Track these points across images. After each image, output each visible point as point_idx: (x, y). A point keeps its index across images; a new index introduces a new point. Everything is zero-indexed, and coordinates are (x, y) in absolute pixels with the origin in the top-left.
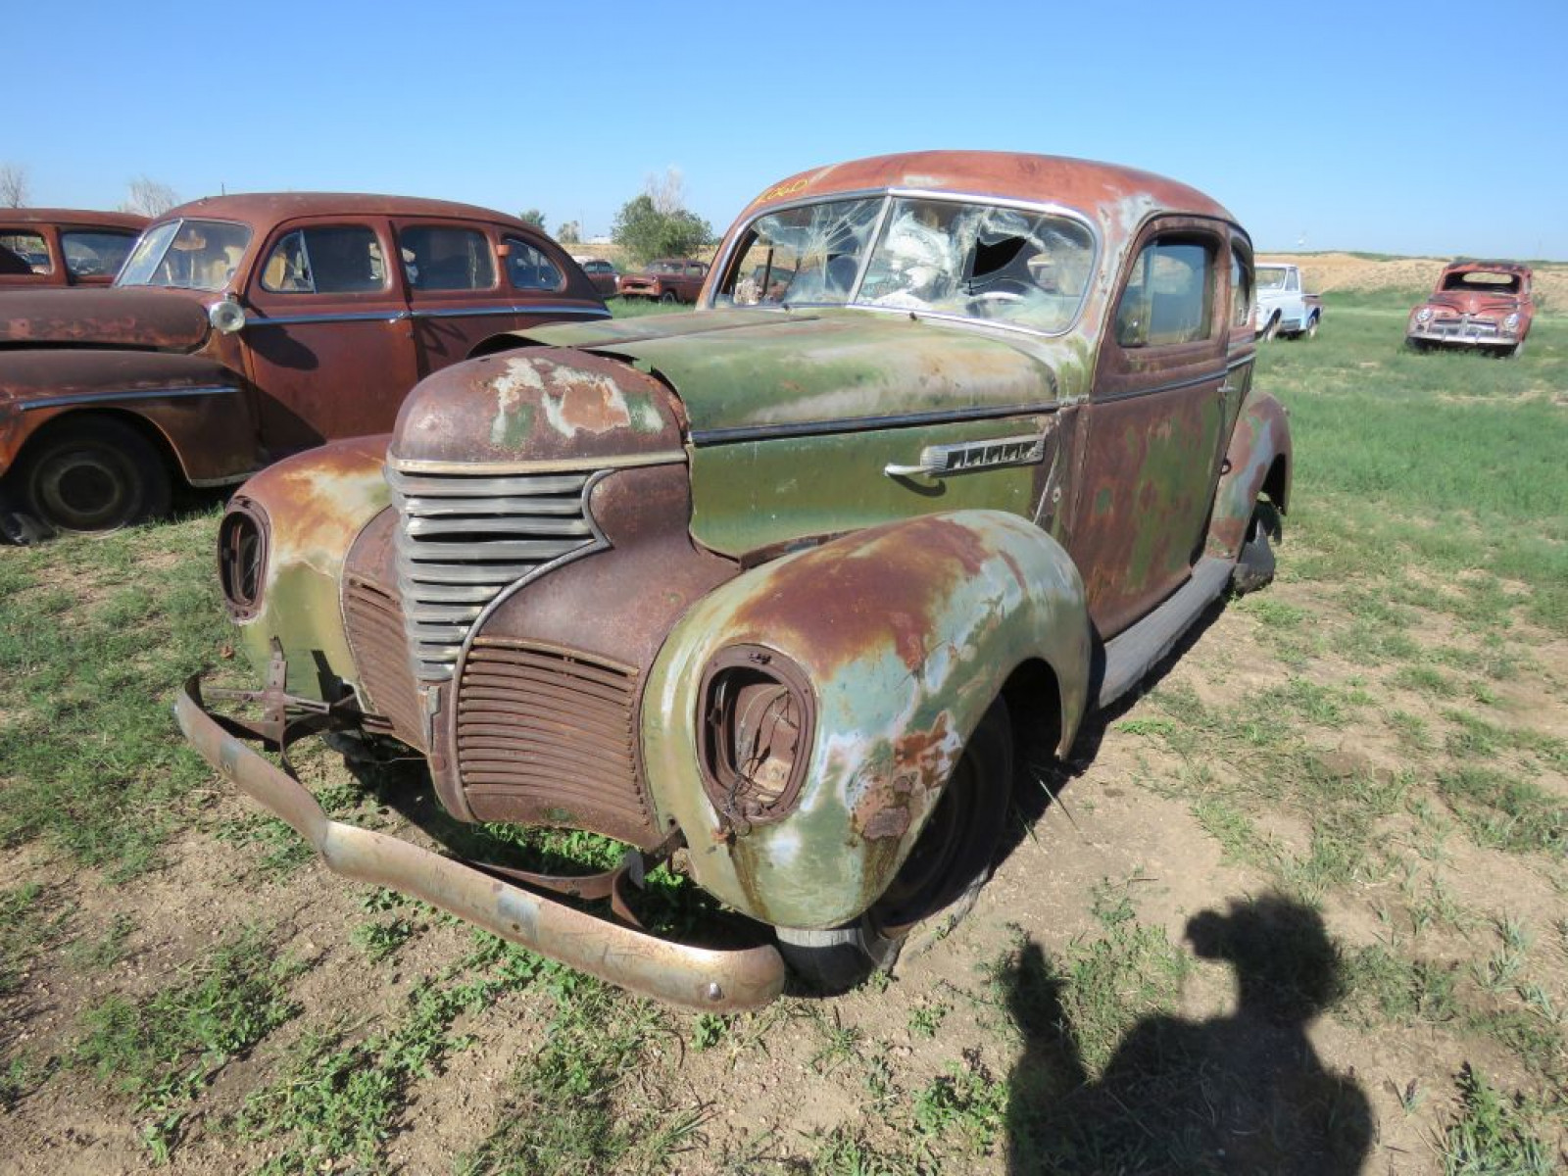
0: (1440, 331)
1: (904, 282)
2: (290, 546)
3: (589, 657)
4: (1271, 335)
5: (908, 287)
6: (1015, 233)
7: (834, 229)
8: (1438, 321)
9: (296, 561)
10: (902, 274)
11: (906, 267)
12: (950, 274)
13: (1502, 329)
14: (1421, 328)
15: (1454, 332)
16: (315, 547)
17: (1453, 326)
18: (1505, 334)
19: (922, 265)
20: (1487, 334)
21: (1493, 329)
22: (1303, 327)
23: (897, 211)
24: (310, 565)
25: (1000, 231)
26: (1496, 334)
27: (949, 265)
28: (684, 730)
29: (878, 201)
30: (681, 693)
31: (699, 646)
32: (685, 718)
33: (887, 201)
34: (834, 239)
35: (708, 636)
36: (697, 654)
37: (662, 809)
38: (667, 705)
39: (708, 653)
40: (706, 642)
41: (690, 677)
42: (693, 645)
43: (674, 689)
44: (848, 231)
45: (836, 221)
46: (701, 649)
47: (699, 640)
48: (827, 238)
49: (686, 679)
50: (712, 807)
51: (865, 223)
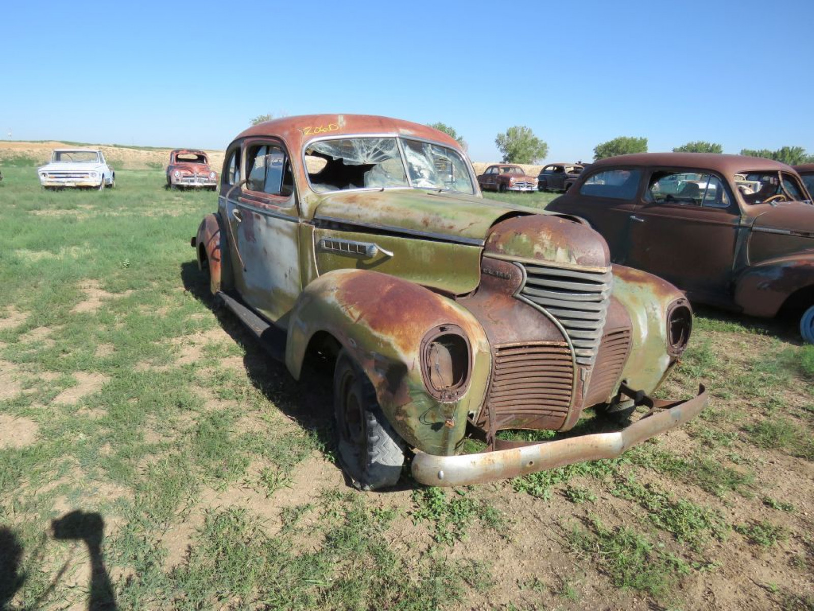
0: (186, 181)
1: (422, 177)
2: (474, 342)
4: (103, 187)
7: (372, 152)
8: (184, 177)
9: (478, 350)
10: (420, 173)
12: (434, 173)
13: (210, 179)
14: (178, 180)
15: (192, 181)
16: (477, 340)
17: (192, 179)
18: (212, 181)
19: (424, 169)
20: (205, 182)
21: (207, 179)
22: (111, 182)
23: (404, 145)
24: (481, 350)
25: (437, 155)
26: (208, 181)
28: (658, 338)
29: (390, 139)
30: (653, 327)
31: (650, 309)
32: (660, 333)
33: (398, 140)
34: (375, 156)
35: (653, 305)
36: (653, 312)
37: (621, 378)
38: (644, 333)
39: (664, 309)
40: (655, 307)
41: (656, 319)
42: (645, 311)
43: (646, 327)
44: (381, 153)
45: (371, 148)
46: (654, 309)
47: (646, 308)
48: (371, 156)
49: (654, 321)
50: (669, 357)
51: (391, 149)
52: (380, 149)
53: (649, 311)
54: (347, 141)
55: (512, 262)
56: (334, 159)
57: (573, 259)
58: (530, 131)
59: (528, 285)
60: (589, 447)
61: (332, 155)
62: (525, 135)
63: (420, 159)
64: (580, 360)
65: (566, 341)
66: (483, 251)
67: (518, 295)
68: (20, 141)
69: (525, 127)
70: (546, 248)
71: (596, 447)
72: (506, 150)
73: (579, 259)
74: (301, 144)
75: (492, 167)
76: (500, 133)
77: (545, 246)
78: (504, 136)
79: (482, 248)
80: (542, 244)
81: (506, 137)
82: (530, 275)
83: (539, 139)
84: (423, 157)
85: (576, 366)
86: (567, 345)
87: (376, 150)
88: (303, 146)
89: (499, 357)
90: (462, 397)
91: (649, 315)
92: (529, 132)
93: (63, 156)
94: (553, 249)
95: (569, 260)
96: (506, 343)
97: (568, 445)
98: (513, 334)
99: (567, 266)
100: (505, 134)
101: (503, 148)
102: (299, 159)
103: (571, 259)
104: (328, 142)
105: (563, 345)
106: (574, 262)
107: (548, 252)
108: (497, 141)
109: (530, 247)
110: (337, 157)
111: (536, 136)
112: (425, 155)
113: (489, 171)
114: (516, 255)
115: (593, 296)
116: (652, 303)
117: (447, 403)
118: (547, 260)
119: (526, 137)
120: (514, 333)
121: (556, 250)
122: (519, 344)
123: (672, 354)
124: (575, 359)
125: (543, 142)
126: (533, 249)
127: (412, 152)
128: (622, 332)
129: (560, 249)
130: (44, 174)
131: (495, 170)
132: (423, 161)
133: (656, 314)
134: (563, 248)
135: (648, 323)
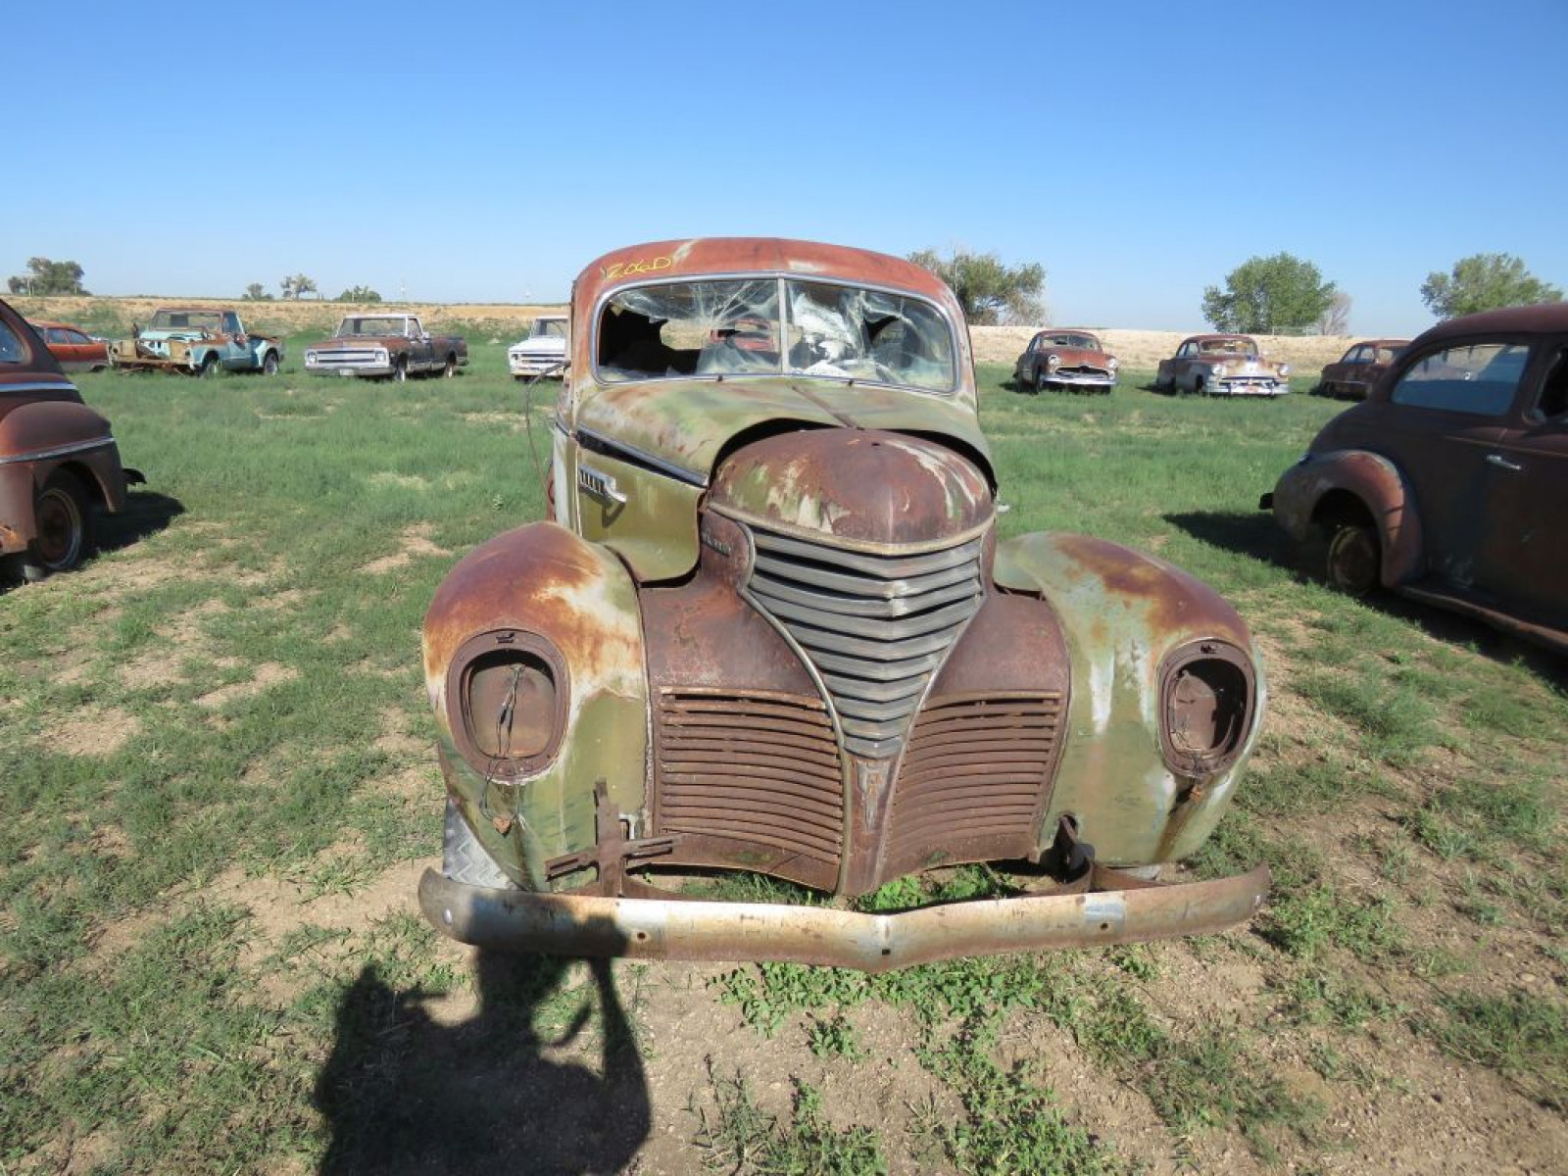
1: (821, 355)
2: (587, 673)
3: (1000, 695)
5: (827, 358)
6: (889, 313)
7: (726, 306)
9: (597, 690)
10: (818, 348)
11: (818, 342)
12: (854, 346)
16: (607, 672)
19: (831, 339)
23: (792, 292)
24: (612, 690)
25: (877, 311)
27: (850, 339)
28: (1137, 725)
29: (767, 282)
30: (1124, 697)
31: (1125, 658)
32: (1140, 715)
33: (781, 283)
34: (730, 315)
35: (1135, 648)
36: (1131, 664)
37: (1057, 809)
38: (1101, 712)
39: (1156, 659)
40: (1137, 652)
41: (1135, 682)
42: (1113, 659)
43: (1109, 698)
44: (744, 309)
45: (725, 299)
46: (1134, 658)
47: (1117, 654)
48: (722, 314)
49: (1128, 685)
50: (1172, 777)
51: (763, 301)
52: (743, 302)
53: (1122, 662)
54: (683, 287)
55: (735, 520)
56: (651, 322)
57: (826, 521)
58: (1518, 265)
59: (758, 571)
60: (798, 931)
61: (649, 314)
62: (1501, 275)
63: (826, 320)
64: (856, 745)
65: (822, 698)
66: (702, 497)
67: (744, 591)
68: (494, 305)
69: (1505, 256)
70: (786, 495)
71: (817, 936)
72: (1448, 308)
73: (836, 521)
74: (596, 295)
75: (1361, 346)
76: (1436, 271)
77: (785, 491)
78: (1444, 279)
79: (703, 490)
80: (781, 488)
81: (1451, 279)
82: (761, 551)
83: (1542, 282)
84: (836, 317)
85: (846, 756)
86: (824, 707)
87: (735, 302)
88: (598, 298)
89: (666, 712)
90: (539, 777)
91: (1119, 673)
92: (1513, 267)
93: (550, 326)
94: (796, 498)
95: (819, 523)
96: (690, 686)
97: (742, 917)
98: (710, 670)
99: (813, 537)
100: (1450, 273)
101: (1440, 304)
102: (586, 320)
103: (822, 520)
104: (645, 289)
105: (815, 706)
106: (827, 528)
107: (787, 505)
108: (1426, 290)
109: (764, 491)
110: (657, 317)
111: (1532, 276)
112: (843, 312)
113: (1353, 356)
114: (745, 509)
115: (874, 606)
116: (1133, 642)
117: (500, 782)
118: (784, 521)
119: (1506, 277)
120: (715, 668)
121: (800, 500)
122: (718, 691)
123: (1181, 772)
124: (842, 739)
125: (1552, 289)
126: (767, 496)
127: (812, 306)
128: (1040, 701)
129: (806, 498)
130: (516, 356)
131: (1367, 354)
132: (833, 324)
133: (1135, 670)
134: (811, 497)
135: (1115, 688)
